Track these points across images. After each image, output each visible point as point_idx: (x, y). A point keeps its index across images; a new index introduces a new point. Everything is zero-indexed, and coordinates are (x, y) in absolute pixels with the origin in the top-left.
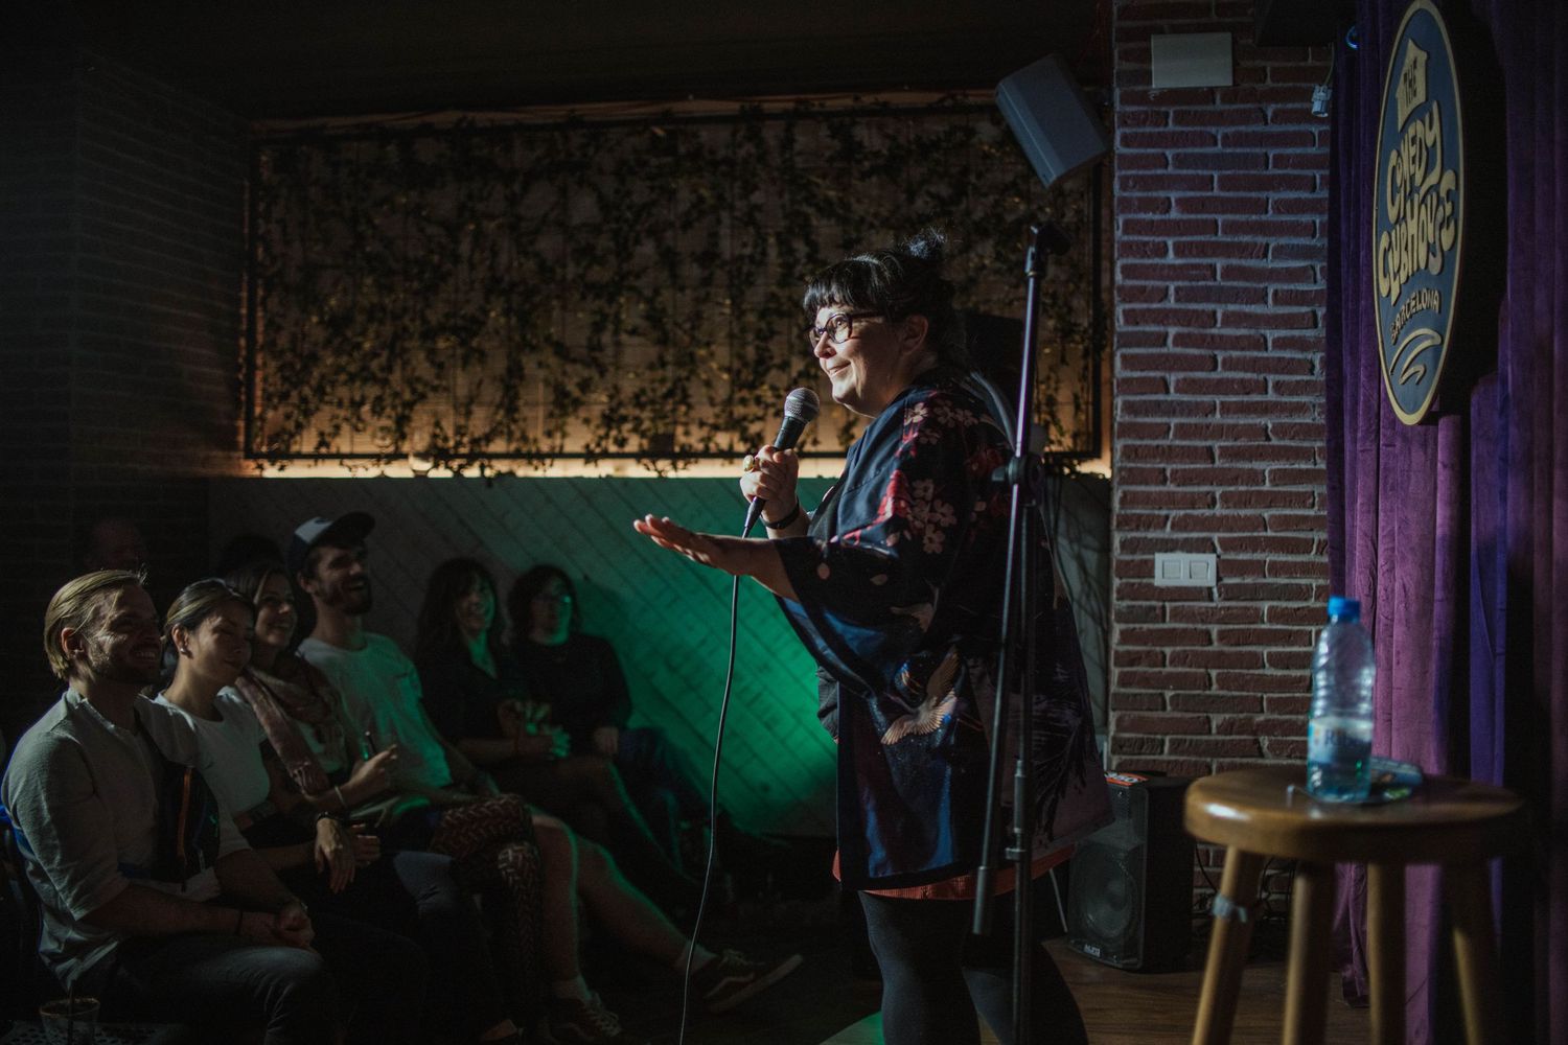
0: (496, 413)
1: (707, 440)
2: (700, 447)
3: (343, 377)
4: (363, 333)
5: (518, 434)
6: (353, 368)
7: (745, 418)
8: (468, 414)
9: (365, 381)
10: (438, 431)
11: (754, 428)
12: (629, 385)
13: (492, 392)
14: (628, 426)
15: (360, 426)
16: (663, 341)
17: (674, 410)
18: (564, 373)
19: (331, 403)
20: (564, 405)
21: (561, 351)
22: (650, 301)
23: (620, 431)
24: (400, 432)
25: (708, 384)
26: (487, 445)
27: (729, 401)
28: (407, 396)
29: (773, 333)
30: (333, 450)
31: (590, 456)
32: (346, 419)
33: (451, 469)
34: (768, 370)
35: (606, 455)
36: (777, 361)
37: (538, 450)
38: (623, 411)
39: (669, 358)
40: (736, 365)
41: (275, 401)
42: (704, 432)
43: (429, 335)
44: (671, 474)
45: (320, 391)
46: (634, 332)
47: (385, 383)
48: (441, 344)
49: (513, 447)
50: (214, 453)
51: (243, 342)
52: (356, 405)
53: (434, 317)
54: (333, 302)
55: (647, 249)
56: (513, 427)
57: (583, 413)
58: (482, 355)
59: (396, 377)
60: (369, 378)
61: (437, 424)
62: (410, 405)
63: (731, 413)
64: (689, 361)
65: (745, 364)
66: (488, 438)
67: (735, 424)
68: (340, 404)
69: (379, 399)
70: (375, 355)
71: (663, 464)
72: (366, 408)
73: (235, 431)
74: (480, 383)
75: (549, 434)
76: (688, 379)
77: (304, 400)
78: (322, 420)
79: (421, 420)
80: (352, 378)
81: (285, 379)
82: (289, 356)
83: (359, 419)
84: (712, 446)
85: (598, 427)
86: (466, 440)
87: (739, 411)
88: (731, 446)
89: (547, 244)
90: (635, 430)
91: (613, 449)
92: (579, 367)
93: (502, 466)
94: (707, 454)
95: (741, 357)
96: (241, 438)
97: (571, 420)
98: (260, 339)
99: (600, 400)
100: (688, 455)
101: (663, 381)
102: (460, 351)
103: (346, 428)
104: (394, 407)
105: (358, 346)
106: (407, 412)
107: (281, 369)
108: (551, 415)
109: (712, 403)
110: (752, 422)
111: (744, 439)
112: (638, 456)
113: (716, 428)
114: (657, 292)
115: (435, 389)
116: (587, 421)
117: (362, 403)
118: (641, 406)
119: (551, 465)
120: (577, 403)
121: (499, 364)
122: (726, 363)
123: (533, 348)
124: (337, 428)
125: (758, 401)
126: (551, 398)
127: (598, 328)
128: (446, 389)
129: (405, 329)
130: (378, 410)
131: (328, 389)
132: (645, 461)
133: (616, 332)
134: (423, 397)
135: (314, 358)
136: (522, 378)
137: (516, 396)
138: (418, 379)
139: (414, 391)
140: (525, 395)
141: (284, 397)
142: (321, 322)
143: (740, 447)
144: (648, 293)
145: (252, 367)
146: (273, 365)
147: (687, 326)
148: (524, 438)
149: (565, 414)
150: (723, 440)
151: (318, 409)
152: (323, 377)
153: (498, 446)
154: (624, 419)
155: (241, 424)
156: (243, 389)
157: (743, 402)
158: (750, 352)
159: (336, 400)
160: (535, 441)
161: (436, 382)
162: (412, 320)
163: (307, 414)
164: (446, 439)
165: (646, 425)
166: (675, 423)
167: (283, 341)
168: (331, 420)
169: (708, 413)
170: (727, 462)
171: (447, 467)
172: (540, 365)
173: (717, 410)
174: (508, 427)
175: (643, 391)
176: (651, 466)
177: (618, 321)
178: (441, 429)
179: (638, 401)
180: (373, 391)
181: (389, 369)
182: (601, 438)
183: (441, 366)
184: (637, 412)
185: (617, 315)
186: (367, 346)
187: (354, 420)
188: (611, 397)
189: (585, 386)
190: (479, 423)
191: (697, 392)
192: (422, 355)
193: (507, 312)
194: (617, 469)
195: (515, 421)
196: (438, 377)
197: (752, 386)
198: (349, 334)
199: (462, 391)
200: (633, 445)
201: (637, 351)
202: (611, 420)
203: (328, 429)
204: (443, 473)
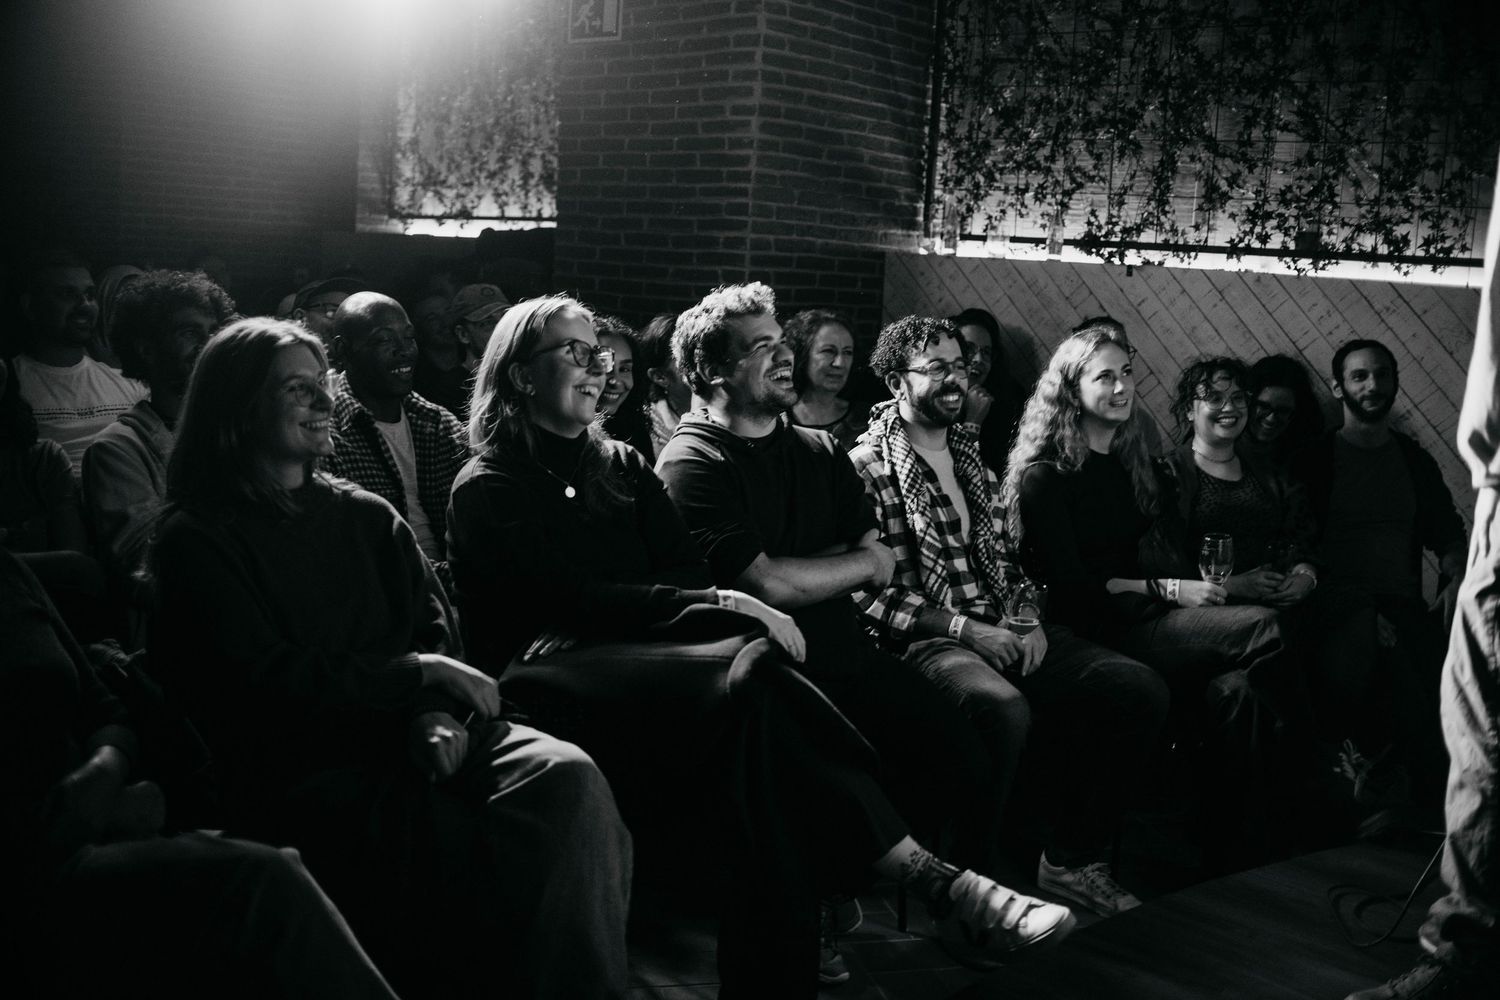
0: (1148, 204)
1: (1351, 239)
2: (1341, 247)
3: (1010, 164)
4: (1032, 125)
5: (1167, 227)
6: (1019, 157)
7: (1388, 220)
8: (1121, 203)
9: (1030, 169)
10: (1092, 219)
11: (1400, 231)
12: (1278, 180)
13: (1143, 184)
14: (1274, 222)
15: (1024, 211)
16: (1312, 138)
17: (1319, 209)
18: (1215, 167)
19: (999, 188)
20: (1213, 199)
21: (1212, 144)
22: (1303, 97)
23: (1264, 228)
24: (1057, 220)
25: (1357, 184)
26: (1138, 236)
27: (1376, 201)
28: (1068, 185)
29: (1428, 131)
30: (1000, 233)
31: (1233, 250)
32: (1012, 205)
33: (1102, 256)
34: (1419, 171)
35: (1249, 251)
36: (1431, 161)
37: (1186, 242)
38: (1268, 208)
39: (1316, 154)
40: (1387, 163)
41: (951, 185)
42: (1346, 232)
43: (1089, 127)
44: (1311, 273)
45: (990, 178)
46: (1285, 128)
47: (1048, 171)
48: (1102, 135)
49: (1160, 240)
50: (892, 231)
51: (926, 130)
52: (1021, 192)
53: (1095, 109)
54: (1007, 94)
55: (1302, 45)
56: (1163, 218)
57: (1230, 207)
58: (1137, 149)
59: (1060, 165)
60: (1030, 164)
61: (1093, 213)
62: (1068, 194)
63: (1378, 213)
64: (1338, 161)
65: (1397, 164)
66: (1139, 229)
67: (1379, 225)
68: (1006, 190)
69: (1041, 186)
70: (1039, 144)
71: (1305, 263)
72: (1029, 195)
73: (915, 212)
74: (1133, 177)
75: (1197, 227)
76: (1335, 177)
77: (977, 186)
78: (990, 204)
79: (1079, 205)
80: (1018, 166)
81: (960, 165)
82: (965, 145)
83: (1023, 204)
84: (1355, 247)
85: (1244, 222)
86: (1117, 229)
87: (1386, 211)
88: (1375, 249)
89: (1207, 39)
90: (1278, 227)
91: (1256, 245)
92: (1228, 162)
93: (1155, 256)
94: (1348, 255)
95: (1393, 156)
96: (921, 218)
97: (1219, 213)
98: (943, 127)
99: (1248, 195)
100: (1333, 255)
101: (1310, 178)
102: (1117, 144)
103: (1011, 212)
104: (1054, 196)
105: (1027, 135)
106: (1066, 200)
107: (957, 156)
108: (1200, 208)
109: (1358, 202)
110: (1397, 224)
111: (1388, 241)
112: (1282, 253)
113: (1359, 229)
114: (1312, 87)
115: (1092, 179)
116: (1233, 216)
117: (1026, 190)
118: (1286, 203)
119: (1196, 258)
120: (1225, 197)
121: (1151, 159)
122: (1378, 162)
123: (1187, 142)
124: (1003, 212)
125: (1407, 203)
126: (1203, 191)
127: (1250, 123)
128: (1103, 179)
129: (1069, 120)
130: (1039, 198)
131: (997, 176)
132: (1288, 259)
133: (1268, 128)
134: (1080, 186)
135: (987, 146)
136: (1175, 171)
137: (1168, 188)
138: (1078, 169)
139: (1073, 180)
140: (1176, 185)
141: (959, 181)
142: (996, 112)
143: (1383, 250)
144: (1303, 87)
145: (934, 155)
146: (952, 151)
147: (1339, 123)
148: (1174, 231)
149: (1214, 208)
150: (1367, 241)
151: (987, 194)
152: (995, 164)
153: (1147, 236)
154: (1268, 216)
155: (921, 205)
156: (924, 174)
157: (1391, 203)
158: (1403, 154)
159: (1003, 188)
160: (1183, 233)
161: (1092, 173)
162: (1076, 112)
163: (977, 198)
164: (1100, 227)
165: (1292, 222)
166: (1320, 222)
167: (961, 130)
168: (999, 205)
169: (1352, 213)
170: (1369, 265)
171: (1098, 254)
172: (1193, 158)
173: (1363, 210)
174: (1159, 219)
175: (1289, 188)
176: (1292, 264)
177: (1270, 116)
178: (1096, 217)
179: (1284, 198)
180: (1036, 180)
181: (1052, 158)
182: (1246, 233)
183: (1098, 157)
184: (1282, 210)
185: (1270, 111)
186: (1035, 135)
187: (1019, 207)
188: (1257, 193)
189: (1233, 181)
190: (1131, 213)
191: (1344, 193)
192: (1082, 145)
193: (1163, 106)
194: (1263, 267)
195: (1165, 213)
196: (1095, 167)
197: (1401, 187)
198: (1019, 123)
199: (1117, 183)
200: (1276, 241)
201: (1286, 147)
202: (1255, 216)
203: (996, 214)
204: (1095, 260)
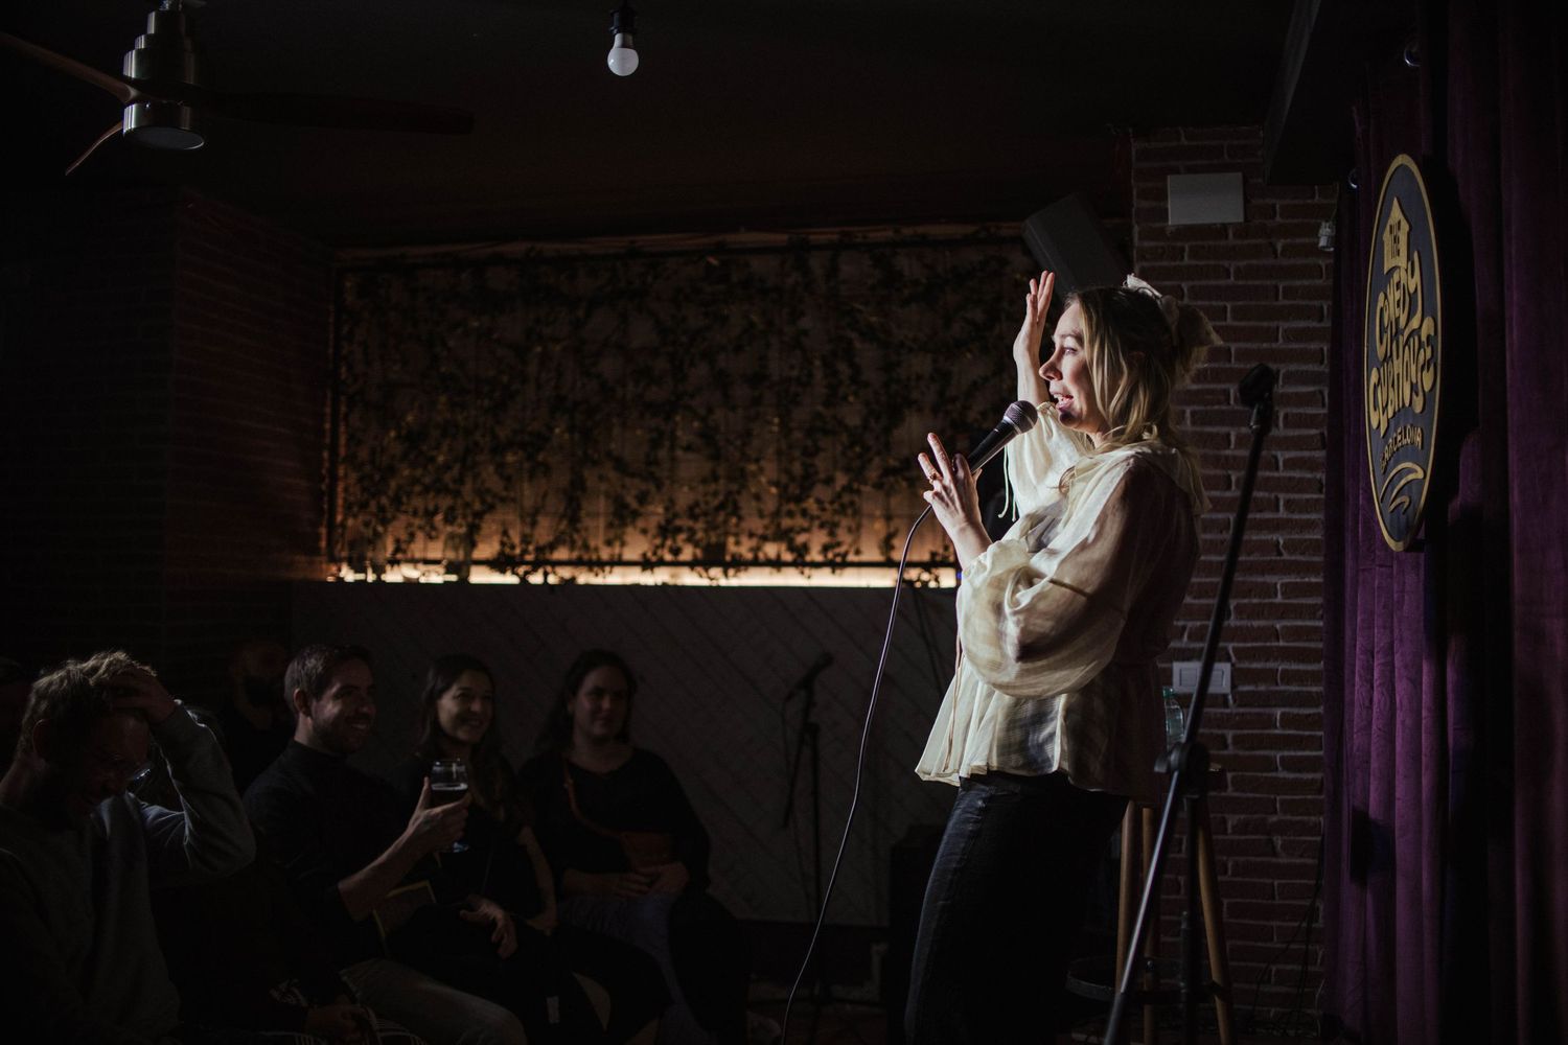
0: (559, 523)
1: (756, 550)
2: (749, 556)
3: (418, 488)
4: (438, 447)
5: (580, 543)
6: (427, 480)
7: (791, 530)
8: (534, 524)
9: (438, 492)
10: (505, 539)
11: (801, 539)
12: (684, 498)
13: (555, 503)
14: (682, 536)
15: (434, 533)
16: (716, 457)
17: (726, 522)
18: (623, 486)
19: (406, 512)
20: (623, 517)
21: (620, 465)
22: (703, 420)
23: (674, 541)
24: (470, 542)
25: (757, 497)
26: (551, 553)
27: (776, 514)
28: (477, 506)
29: (817, 450)
30: (409, 555)
31: (647, 564)
32: (421, 528)
33: (517, 574)
34: (813, 484)
35: (662, 563)
36: (822, 476)
37: (599, 558)
38: (678, 522)
39: (721, 471)
40: (784, 479)
41: (355, 509)
42: (754, 542)
43: (498, 449)
44: (723, 582)
45: (397, 501)
46: (688, 448)
47: (457, 494)
48: (510, 458)
49: (575, 555)
50: (297, 558)
51: (326, 455)
52: (430, 515)
53: (503, 433)
54: (410, 418)
55: (701, 371)
56: (576, 536)
57: (640, 523)
58: (547, 469)
59: (467, 489)
60: (440, 489)
61: (505, 533)
62: (479, 515)
63: (779, 525)
64: (740, 477)
65: (792, 478)
66: (552, 547)
67: (783, 536)
68: (415, 513)
69: (452, 509)
70: (447, 467)
71: (715, 572)
72: (439, 518)
73: (318, 537)
74: (545, 495)
75: (609, 543)
76: (739, 492)
77: (382, 509)
78: (397, 529)
79: (490, 525)
80: (426, 490)
81: (364, 490)
82: (368, 468)
83: (433, 528)
84: (761, 556)
85: (655, 537)
86: (531, 548)
87: (786, 522)
88: (779, 556)
89: (609, 366)
90: (689, 540)
91: (668, 557)
92: (637, 481)
93: (566, 572)
94: (756, 563)
95: (788, 472)
96: (323, 544)
97: (630, 530)
98: (342, 451)
99: (657, 512)
100: (739, 564)
101: (715, 494)
102: (526, 465)
103: (420, 536)
104: (465, 517)
105: (432, 459)
106: (477, 521)
107: (360, 480)
108: (610, 526)
109: (761, 515)
110: (799, 533)
111: (791, 548)
112: (692, 565)
113: (764, 539)
114: (710, 410)
115: (503, 500)
116: (644, 532)
117: (436, 512)
118: (694, 517)
119: (611, 572)
120: (635, 514)
121: (562, 479)
122: (774, 476)
123: (595, 463)
124: (412, 536)
125: (804, 513)
126: (611, 509)
127: (655, 444)
128: (514, 500)
129: (476, 444)
130: (450, 519)
131: (404, 499)
132: (699, 569)
133: (672, 448)
134: (491, 508)
135: (391, 471)
136: (584, 489)
137: (579, 507)
138: (488, 491)
139: (483, 502)
140: (586, 506)
141: (364, 506)
142: (398, 437)
143: (788, 557)
144: (702, 411)
145: (334, 479)
146: (353, 476)
147: (738, 443)
148: (586, 547)
149: (624, 525)
150: (771, 550)
151: (394, 518)
152: (400, 487)
153: (562, 554)
154: (679, 530)
155: (323, 531)
156: (326, 499)
157: (790, 514)
158: (797, 468)
159: (411, 510)
160: (596, 549)
161: (504, 494)
162: (483, 436)
163: (385, 522)
164: (513, 547)
165: (700, 535)
166: (727, 534)
167: (363, 454)
168: (407, 527)
169: (757, 525)
170: (774, 571)
171: (514, 573)
172: (601, 478)
173: (766, 521)
174: (571, 537)
175: (697, 504)
176: (704, 574)
177: (673, 438)
178: (508, 537)
179: (692, 513)
180: (445, 502)
181: (460, 480)
182: (657, 547)
183: (508, 479)
184: (690, 523)
185: (673, 432)
186: (441, 459)
187: (428, 528)
188: (667, 509)
189: (643, 499)
190: (543, 533)
191: (747, 505)
192: (491, 469)
193: (571, 429)
194: (673, 576)
195: (577, 531)
196: (506, 489)
197: (798, 500)
198: (425, 448)
199: (528, 502)
200: (687, 554)
201: (692, 466)
202: (666, 530)
203: (404, 536)
204: (510, 579)
